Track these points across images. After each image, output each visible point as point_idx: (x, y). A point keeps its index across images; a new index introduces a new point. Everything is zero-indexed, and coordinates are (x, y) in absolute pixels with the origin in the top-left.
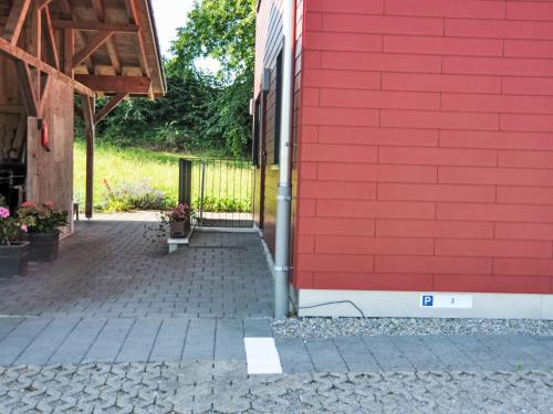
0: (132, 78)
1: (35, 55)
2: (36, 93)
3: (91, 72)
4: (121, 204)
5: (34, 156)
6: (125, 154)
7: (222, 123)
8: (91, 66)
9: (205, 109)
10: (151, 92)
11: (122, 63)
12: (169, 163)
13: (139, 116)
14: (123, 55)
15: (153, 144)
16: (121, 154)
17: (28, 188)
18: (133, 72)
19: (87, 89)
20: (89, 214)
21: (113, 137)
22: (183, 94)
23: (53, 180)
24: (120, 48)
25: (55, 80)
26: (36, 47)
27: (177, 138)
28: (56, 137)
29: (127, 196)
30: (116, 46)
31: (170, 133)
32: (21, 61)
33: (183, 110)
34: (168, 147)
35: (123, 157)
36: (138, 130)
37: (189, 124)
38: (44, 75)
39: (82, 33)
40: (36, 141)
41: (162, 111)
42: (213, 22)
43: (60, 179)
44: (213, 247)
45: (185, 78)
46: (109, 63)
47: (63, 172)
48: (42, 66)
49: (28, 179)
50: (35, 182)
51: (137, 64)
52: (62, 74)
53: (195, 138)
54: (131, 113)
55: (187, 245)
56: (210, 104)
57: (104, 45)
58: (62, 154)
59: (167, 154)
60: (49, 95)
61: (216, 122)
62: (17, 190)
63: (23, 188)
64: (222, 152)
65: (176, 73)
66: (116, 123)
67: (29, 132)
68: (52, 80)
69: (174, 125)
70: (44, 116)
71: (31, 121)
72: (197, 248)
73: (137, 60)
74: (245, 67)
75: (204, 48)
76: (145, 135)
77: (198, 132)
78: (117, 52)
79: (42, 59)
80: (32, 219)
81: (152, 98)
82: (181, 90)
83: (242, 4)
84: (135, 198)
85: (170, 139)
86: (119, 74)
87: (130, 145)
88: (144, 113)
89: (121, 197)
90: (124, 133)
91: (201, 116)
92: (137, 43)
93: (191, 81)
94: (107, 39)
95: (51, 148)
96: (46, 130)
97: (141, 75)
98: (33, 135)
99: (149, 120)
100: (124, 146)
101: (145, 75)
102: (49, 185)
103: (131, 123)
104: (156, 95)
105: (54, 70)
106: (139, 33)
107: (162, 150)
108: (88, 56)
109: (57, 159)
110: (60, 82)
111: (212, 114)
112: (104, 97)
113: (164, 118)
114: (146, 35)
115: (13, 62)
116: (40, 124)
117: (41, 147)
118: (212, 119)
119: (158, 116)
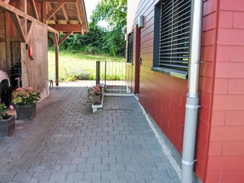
0: (74, 25)
1: (24, 11)
2: (24, 31)
3: (57, 23)
4: (71, 78)
5: (25, 63)
6: (74, 56)
7: (108, 44)
8: (56, 20)
9: (102, 39)
10: (83, 31)
11: (70, 19)
12: (90, 59)
13: (79, 42)
14: (70, 15)
15: (84, 52)
16: (73, 56)
17: (22, 79)
18: (74, 22)
19: (54, 30)
20: (57, 84)
21: (70, 50)
22: (94, 34)
23: (37, 73)
24: (69, 11)
25: (36, 25)
26: (24, 7)
27: (93, 50)
28: (37, 52)
29: (74, 74)
30: (67, 10)
31: (90, 48)
32: (13, 13)
33: (94, 40)
34: (89, 53)
35: (73, 57)
36: (79, 47)
37: (96, 45)
38: (29, 22)
39: (51, 3)
40: (25, 55)
41: (87, 40)
42: (105, 8)
43: (40, 72)
44: (116, 110)
45: (95, 28)
46: (64, 19)
47: (42, 69)
48: (28, 17)
49: (22, 74)
50: (26, 75)
51: (76, 19)
52: (40, 22)
53: (99, 50)
54: (76, 41)
55: (102, 108)
56: (104, 38)
57: (61, 8)
58: (42, 60)
59: (89, 56)
60: (33, 32)
61: (106, 44)
62: (17, 80)
63: (20, 79)
64: (108, 55)
65: (92, 27)
66: (71, 45)
67: (22, 51)
68: (34, 25)
69: (91, 45)
70: (30, 42)
71: (23, 45)
72: (107, 110)
73: (76, 17)
74: (116, 24)
75: (102, 18)
76: (81, 49)
77: (100, 48)
78: (67, 13)
79: (28, 14)
80: (20, 98)
81: (83, 34)
82: (93, 32)
83: (116, 1)
84: (77, 75)
85: (90, 50)
86: (68, 23)
87: (76, 53)
88: (80, 41)
89: (71, 75)
90: (74, 48)
91: (101, 42)
92: (76, 9)
93: (97, 30)
94: (62, 6)
95: (34, 58)
96: (31, 49)
97: (78, 23)
98: (24, 52)
99: (82, 43)
100: (74, 53)
101: (80, 24)
102: (34, 76)
103: (76, 45)
104: (84, 32)
105: (35, 19)
106: (76, 3)
107: (87, 54)
108: (54, 14)
109: (38, 63)
110: (39, 26)
111: (104, 41)
112: (63, 34)
113: (88, 43)
114: (80, 5)
115: (9, 13)
116: (27, 47)
117: (28, 58)
118: (105, 43)
119: (86, 42)
